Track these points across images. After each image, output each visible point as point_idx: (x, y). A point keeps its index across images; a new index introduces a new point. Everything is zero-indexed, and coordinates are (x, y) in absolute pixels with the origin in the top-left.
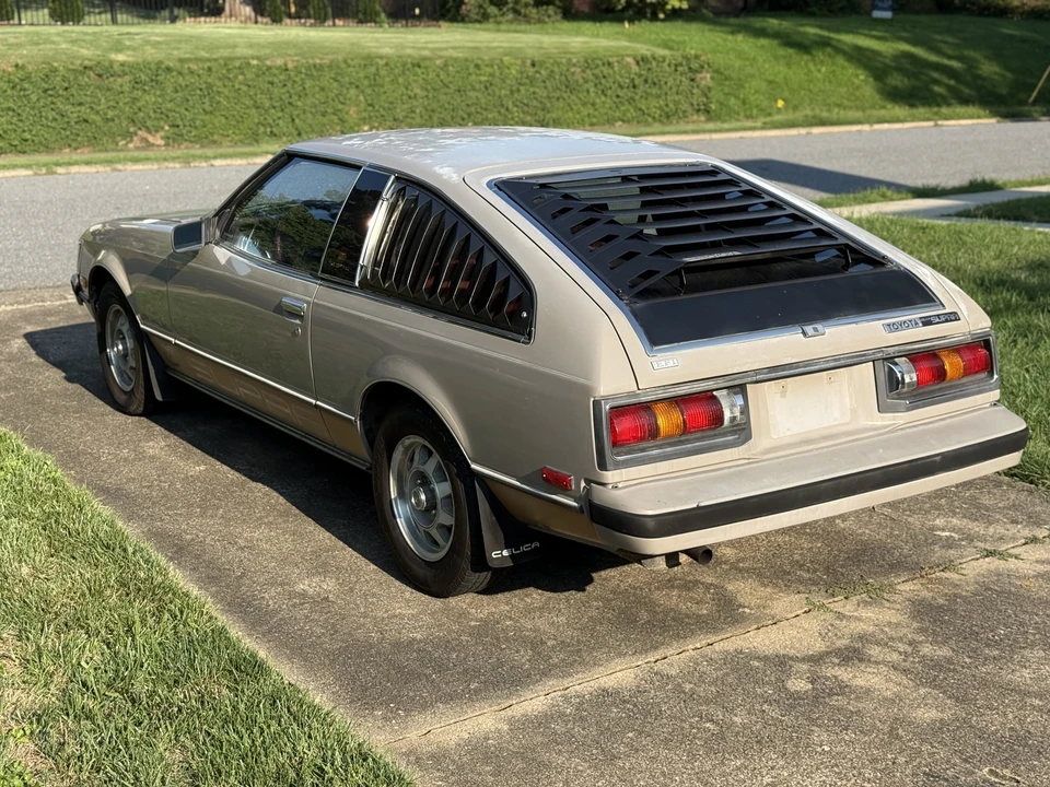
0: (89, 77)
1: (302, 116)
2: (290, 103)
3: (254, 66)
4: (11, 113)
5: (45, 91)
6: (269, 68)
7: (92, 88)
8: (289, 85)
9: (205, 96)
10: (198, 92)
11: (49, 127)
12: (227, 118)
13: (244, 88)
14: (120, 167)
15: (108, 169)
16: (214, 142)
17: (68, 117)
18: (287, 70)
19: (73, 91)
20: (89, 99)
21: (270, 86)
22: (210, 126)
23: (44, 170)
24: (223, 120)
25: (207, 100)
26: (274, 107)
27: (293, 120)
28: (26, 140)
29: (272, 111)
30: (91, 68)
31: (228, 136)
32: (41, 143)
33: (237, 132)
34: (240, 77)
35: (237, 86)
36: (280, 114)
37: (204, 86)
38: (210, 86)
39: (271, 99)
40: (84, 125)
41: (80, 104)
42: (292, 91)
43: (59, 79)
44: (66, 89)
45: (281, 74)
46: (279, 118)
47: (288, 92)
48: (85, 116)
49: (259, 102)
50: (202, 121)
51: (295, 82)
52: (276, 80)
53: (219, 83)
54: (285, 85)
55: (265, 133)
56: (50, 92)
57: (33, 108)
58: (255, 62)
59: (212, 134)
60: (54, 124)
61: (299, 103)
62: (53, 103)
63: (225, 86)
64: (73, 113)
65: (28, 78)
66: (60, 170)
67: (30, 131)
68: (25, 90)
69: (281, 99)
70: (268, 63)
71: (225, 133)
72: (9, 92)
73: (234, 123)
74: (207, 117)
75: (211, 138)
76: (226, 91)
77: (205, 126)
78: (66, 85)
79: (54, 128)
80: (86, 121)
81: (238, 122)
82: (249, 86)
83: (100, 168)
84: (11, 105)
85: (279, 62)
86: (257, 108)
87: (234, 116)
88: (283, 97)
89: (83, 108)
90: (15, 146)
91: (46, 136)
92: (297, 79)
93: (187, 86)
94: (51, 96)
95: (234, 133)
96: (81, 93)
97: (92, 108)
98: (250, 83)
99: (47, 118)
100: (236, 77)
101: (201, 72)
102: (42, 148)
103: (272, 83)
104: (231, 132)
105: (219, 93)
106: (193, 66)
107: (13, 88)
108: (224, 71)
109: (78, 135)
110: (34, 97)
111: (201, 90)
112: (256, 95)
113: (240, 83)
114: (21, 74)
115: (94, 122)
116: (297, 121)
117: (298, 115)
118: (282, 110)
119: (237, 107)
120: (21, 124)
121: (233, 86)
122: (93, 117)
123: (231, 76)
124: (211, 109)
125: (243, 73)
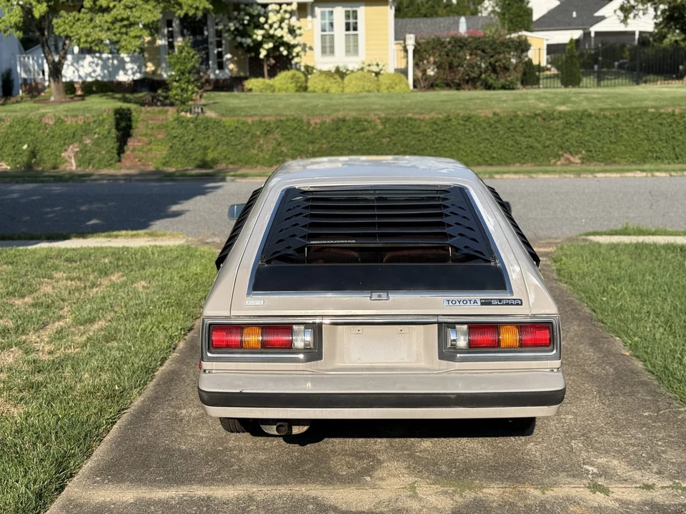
0: (537, 120)
1: (681, 147)
2: (674, 138)
3: (650, 113)
4: (487, 142)
5: (509, 129)
6: (661, 114)
7: (538, 127)
8: (674, 125)
9: (612, 132)
10: (608, 130)
11: (508, 150)
12: (626, 147)
13: (641, 127)
14: (534, 175)
15: (526, 177)
16: (615, 162)
17: (520, 144)
18: (674, 115)
19: (526, 129)
20: (535, 134)
21: (659, 126)
22: (613, 151)
23: (487, 176)
24: (623, 148)
25: (613, 135)
26: (661, 140)
27: (674, 149)
28: (493, 158)
29: (660, 142)
30: (539, 115)
31: (625, 158)
32: (502, 160)
33: (632, 155)
34: (639, 120)
35: (636, 126)
36: (665, 145)
37: (612, 126)
38: (616, 126)
39: (660, 134)
40: (530, 149)
41: (530, 137)
42: (676, 129)
43: (518, 121)
44: (522, 127)
45: (669, 118)
46: (664, 147)
47: (673, 130)
48: (531, 144)
49: (650, 136)
50: (608, 148)
51: (679, 123)
52: (664, 122)
53: (624, 124)
54: (670, 126)
55: (652, 157)
56: (512, 129)
57: (500, 139)
58: (653, 110)
59: (614, 157)
60: (512, 149)
61: (680, 138)
62: (513, 136)
63: (627, 126)
64: (524, 141)
65: (499, 121)
66: (497, 176)
67: (497, 152)
68: (497, 128)
69: (667, 135)
70: (662, 111)
71: (623, 156)
72: (488, 129)
73: (631, 150)
74: (613, 146)
75: (613, 159)
76: (627, 129)
77: (610, 151)
78: (522, 125)
79: (511, 151)
80: (531, 147)
81: (633, 149)
82: (644, 126)
83: (522, 176)
84: (488, 137)
85: (670, 110)
86: (649, 140)
87: (631, 145)
88: (669, 133)
89: (531, 140)
90: (487, 161)
91: (506, 155)
92: (681, 121)
93: (600, 126)
94: (512, 131)
95: (630, 156)
96: (532, 130)
97: (536, 139)
98: (645, 124)
99: (508, 145)
100: (636, 120)
101: (612, 117)
102: (503, 163)
103: (661, 124)
104: (627, 155)
105: (623, 130)
106: (607, 113)
107: (490, 126)
108: (628, 116)
109: (525, 155)
110: (501, 132)
111: (610, 128)
112: (649, 131)
113: (638, 124)
114: (496, 118)
115: (536, 147)
116: (677, 149)
117: (678, 146)
118: (667, 142)
119: (634, 140)
120: (492, 148)
121: (633, 126)
122: (537, 144)
123: (632, 119)
124: (615, 140)
125: (641, 118)
